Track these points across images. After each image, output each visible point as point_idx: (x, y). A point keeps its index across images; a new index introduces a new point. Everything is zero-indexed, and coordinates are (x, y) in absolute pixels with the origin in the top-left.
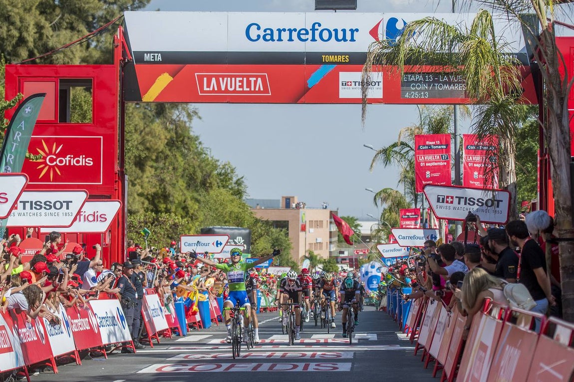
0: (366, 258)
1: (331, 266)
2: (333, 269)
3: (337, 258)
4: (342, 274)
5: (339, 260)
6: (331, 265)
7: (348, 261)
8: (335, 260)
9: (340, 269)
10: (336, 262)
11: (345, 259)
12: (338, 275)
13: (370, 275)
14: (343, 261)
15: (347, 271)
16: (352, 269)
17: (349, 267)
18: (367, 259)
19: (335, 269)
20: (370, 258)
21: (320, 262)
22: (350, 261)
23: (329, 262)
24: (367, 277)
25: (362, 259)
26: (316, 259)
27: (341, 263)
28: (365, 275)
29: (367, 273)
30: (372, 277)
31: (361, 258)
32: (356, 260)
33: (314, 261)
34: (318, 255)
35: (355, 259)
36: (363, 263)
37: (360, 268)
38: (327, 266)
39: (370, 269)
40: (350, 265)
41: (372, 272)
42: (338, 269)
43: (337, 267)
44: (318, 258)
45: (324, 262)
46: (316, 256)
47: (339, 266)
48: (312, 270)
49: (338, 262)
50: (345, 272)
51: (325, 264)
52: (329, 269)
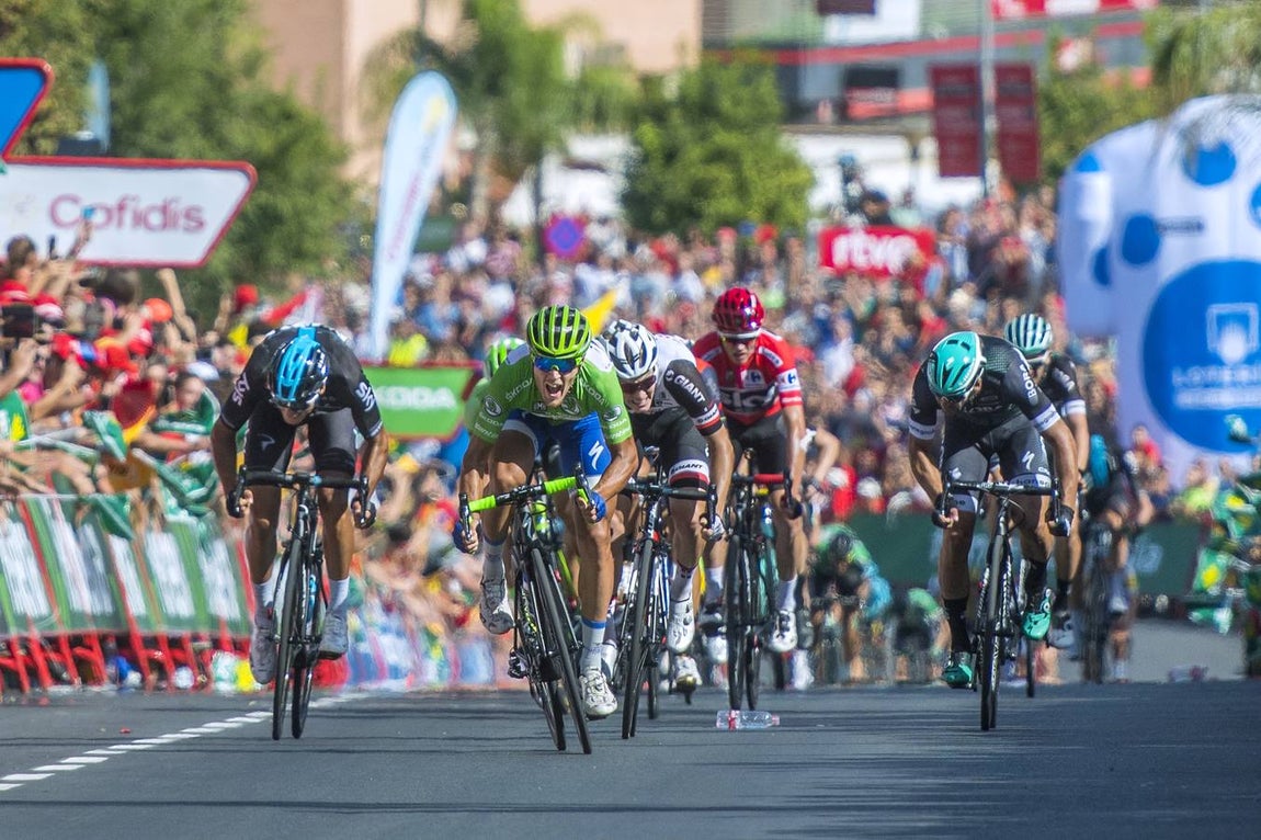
0: (1126, 59)
1: (719, 156)
2: (742, 189)
3: (788, 57)
4: (856, 247)
5: (818, 84)
6: (724, 138)
7: (917, 95)
8: (767, 87)
9: (828, 191)
10: (775, 105)
11: (889, 78)
12: (807, 260)
13: (1175, 257)
14: (869, 101)
15: (907, 219)
16: (964, 190)
17: (928, 169)
18: (1141, 74)
19: (765, 187)
20: (1180, 67)
21: (595, 112)
22: (942, 100)
23: (702, 107)
24: (1138, 290)
25: (1089, 71)
26: (542, 75)
27: (845, 118)
28: (1119, 269)
29: (1140, 237)
30: (1203, 282)
31: (1071, 57)
32: (1015, 81)
33: (519, 94)
34: (576, 20)
35: (1002, 72)
36: (1101, 120)
37: (1057, 172)
38: (671, 156)
39: (1173, 197)
40: (942, 137)
41: (1195, 227)
42: (799, 192)
43: (791, 163)
44: (571, 61)
45: (648, 109)
46: (548, 41)
47: (818, 151)
48: (495, 205)
49: (798, 113)
50: (881, 225)
51: (649, 132)
52: (701, 190)
